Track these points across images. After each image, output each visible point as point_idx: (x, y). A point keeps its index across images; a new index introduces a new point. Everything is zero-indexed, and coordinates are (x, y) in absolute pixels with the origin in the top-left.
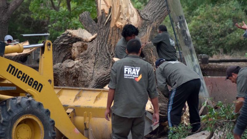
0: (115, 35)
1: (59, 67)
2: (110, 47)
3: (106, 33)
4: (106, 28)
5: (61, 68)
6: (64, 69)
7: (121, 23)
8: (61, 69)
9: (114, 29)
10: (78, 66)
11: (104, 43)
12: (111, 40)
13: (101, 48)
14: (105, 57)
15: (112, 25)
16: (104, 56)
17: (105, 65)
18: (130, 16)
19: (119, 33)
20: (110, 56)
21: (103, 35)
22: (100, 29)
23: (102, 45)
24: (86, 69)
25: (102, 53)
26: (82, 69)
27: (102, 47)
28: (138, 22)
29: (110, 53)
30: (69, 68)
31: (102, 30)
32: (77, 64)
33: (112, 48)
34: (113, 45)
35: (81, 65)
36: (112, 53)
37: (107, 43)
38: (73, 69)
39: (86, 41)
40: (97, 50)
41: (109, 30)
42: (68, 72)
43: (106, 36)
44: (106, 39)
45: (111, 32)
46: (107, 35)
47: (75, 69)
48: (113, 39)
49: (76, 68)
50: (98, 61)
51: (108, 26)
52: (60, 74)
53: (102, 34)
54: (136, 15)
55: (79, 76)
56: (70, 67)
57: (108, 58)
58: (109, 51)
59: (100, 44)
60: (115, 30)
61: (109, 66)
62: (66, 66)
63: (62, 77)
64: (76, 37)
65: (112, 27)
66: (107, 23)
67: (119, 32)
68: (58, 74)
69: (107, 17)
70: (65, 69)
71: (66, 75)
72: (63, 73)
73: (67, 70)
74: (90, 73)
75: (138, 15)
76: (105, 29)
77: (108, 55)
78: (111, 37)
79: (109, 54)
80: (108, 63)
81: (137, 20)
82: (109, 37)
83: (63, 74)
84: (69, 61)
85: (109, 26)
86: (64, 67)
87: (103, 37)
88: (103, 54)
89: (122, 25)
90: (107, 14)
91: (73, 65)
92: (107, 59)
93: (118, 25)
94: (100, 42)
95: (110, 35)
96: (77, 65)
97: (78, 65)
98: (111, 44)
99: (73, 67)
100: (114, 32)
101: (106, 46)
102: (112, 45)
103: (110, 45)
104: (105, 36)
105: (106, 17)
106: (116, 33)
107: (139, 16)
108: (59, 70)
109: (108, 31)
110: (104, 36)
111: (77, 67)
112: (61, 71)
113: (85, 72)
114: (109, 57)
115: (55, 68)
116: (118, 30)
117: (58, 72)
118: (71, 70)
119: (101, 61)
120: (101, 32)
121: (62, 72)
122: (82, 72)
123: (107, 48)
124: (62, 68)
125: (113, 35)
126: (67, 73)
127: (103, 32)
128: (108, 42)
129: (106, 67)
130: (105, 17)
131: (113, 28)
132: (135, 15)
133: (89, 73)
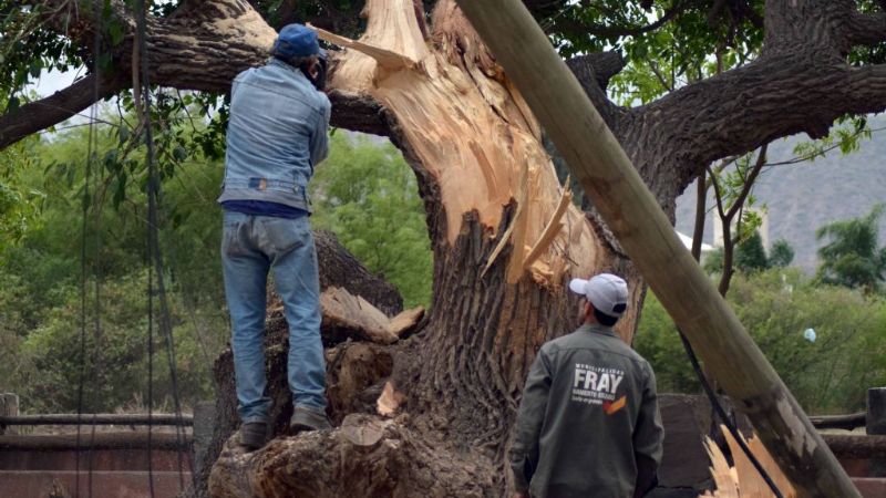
0: (527, 313)
1: (322, 444)
2: (503, 363)
3: (489, 307)
4: (486, 285)
5: (330, 449)
6: (343, 454)
7: (547, 268)
8: (332, 453)
9: (522, 290)
10: (398, 442)
11: (477, 347)
12: (508, 334)
13: (467, 366)
14: (486, 404)
15: (513, 274)
16: (482, 400)
17: (490, 438)
18: (567, 239)
19: (539, 308)
20: (509, 398)
21: (473, 317)
22: (456, 292)
23: (469, 354)
24: (424, 455)
25: (471, 388)
26: (412, 455)
27: (469, 364)
28: (596, 263)
29: (507, 387)
30: (362, 450)
31: (467, 293)
32: (392, 431)
33: (514, 366)
34: (517, 357)
35: (409, 436)
36: (512, 388)
37: (491, 344)
38: (380, 451)
39: (382, 342)
40: (447, 377)
41: (499, 294)
42: (359, 465)
43: (488, 321)
44: (486, 328)
45: (509, 301)
46: (493, 312)
47: (387, 454)
48: (518, 330)
49: (390, 449)
50: (454, 418)
51: (497, 278)
52: (326, 476)
53: (465, 312)
54: (590, 236)
55: (400, 483)
56: (368, 447)
57: (498, 407)
58: (502, 378)
59: (459, 352)
60: (526, 294)
61: (507, 439)
62: (350, 442)
63: (333, 487)
64: (340, 324)
65: (516, 282)
66: (492, 265)
67: (541, 300)
68: (315, 474)
69: (493, 243)
70: (350, 453)
71: (346, 480)
72: (339, 470)
73: (358, 460)
74: (442, 471)
75: (596, 236)
76: (483, 291)
77: (498, 394)
78: (508, 324)
79: (504, 390)
80: (501, 427)
81: (593, 257)
82: (501, 324)
83: (338, 477)
84: (360, 421)
85: (500, 279)
86: (342, 447)
87: (471, 323)
88: (476, 392)
89: (552, 273)
90: (491, 229)
91: (379, 436)
92: (496, 413)
93: (538, 272)
94: (455, 342)
95: (506, 315)
96: (392, 438)
97: (395, 436)
98: (508, 352)
99: (378, 444)
100: (521, 302)
101: (490, 358)
102: (512, 354)
103: (504, 356)
104: (483, 319)
105: (486, 241)
106: (528, 307)
107: (599, 242)
108: (320, 457)
109: (498, 300)
110: (481, 320)
111: (394, 444)
112: (328, 462)
113: (421, 465)
114: (504, 403)
115: (307, 451)
116: (537, 296)
117: (316, 468)
118: (371, 457)
119: (469, 419)
120: (463, 302)
121: (335, 465)
122: (409, 465)
123: (495, 369)
124: (337, 447)
125: (520, 312)
126: (354, 473)
127: (472, 300)
128: (498, 341)
129: (494, 442)
130: (482, 241)
131: (518, 285)
132: (587, 236)
133: (437, 468)
